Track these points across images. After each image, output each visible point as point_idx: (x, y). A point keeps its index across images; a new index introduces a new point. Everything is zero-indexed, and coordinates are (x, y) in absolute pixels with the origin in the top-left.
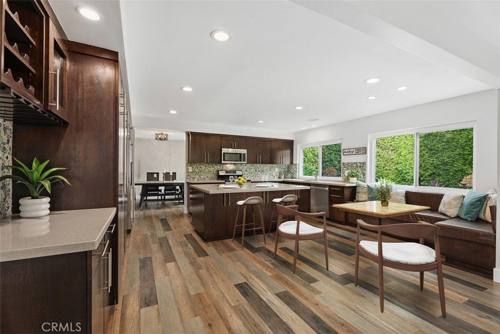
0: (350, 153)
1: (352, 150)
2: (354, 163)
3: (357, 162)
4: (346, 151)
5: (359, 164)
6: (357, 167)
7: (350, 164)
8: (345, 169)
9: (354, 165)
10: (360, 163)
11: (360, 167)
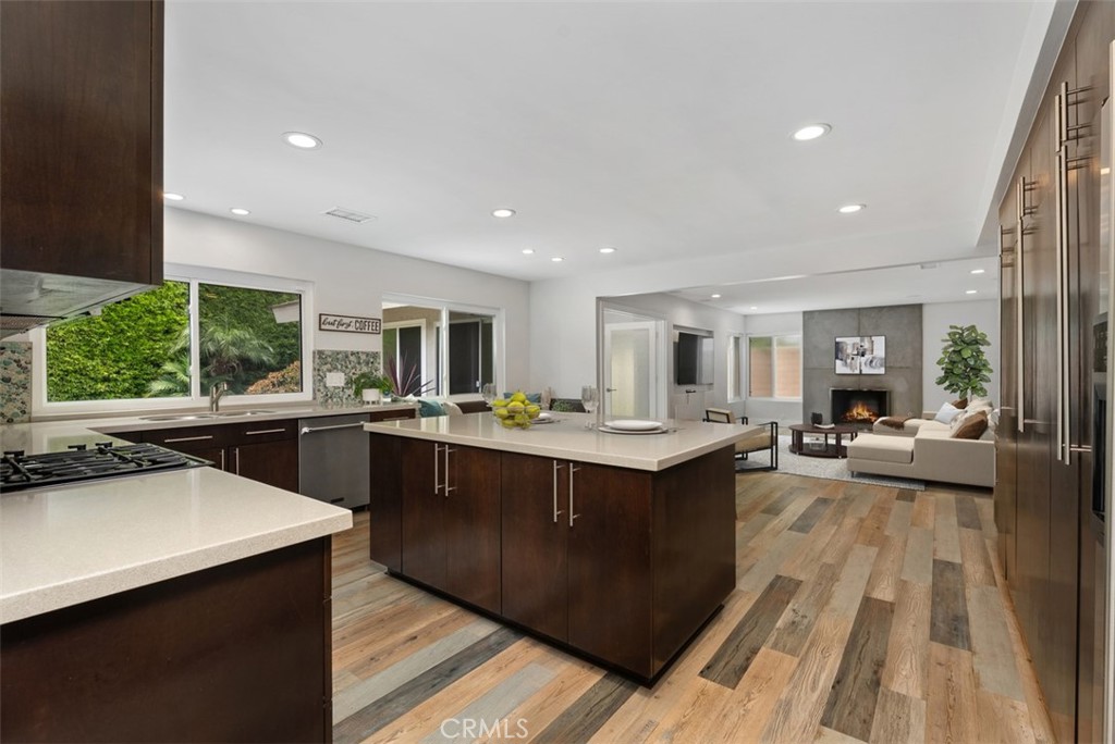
0: (341, 328)
1: (346, 320)
2: (353, 354)
3: (360, 350)
4: (331, 319)
5: (363, 357)
6: (359, 363)
7: (340, 356)
8: (325, 368)
9: (352, 358)
10: (367, 354)
11: (367, 364)
